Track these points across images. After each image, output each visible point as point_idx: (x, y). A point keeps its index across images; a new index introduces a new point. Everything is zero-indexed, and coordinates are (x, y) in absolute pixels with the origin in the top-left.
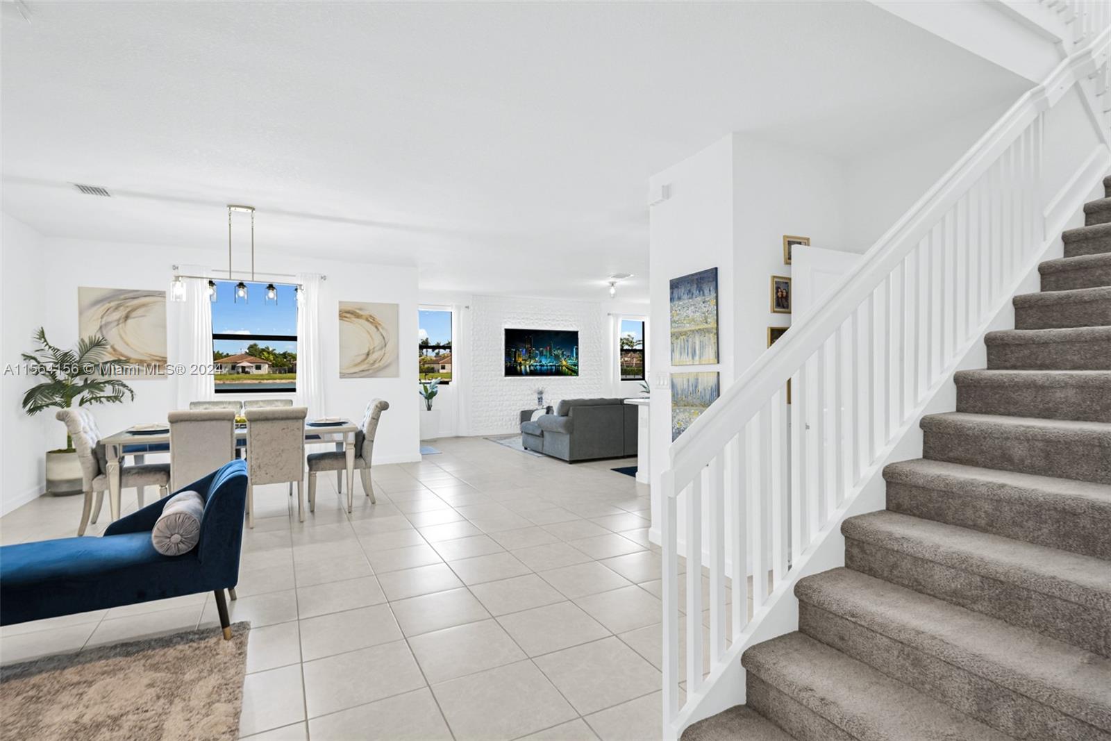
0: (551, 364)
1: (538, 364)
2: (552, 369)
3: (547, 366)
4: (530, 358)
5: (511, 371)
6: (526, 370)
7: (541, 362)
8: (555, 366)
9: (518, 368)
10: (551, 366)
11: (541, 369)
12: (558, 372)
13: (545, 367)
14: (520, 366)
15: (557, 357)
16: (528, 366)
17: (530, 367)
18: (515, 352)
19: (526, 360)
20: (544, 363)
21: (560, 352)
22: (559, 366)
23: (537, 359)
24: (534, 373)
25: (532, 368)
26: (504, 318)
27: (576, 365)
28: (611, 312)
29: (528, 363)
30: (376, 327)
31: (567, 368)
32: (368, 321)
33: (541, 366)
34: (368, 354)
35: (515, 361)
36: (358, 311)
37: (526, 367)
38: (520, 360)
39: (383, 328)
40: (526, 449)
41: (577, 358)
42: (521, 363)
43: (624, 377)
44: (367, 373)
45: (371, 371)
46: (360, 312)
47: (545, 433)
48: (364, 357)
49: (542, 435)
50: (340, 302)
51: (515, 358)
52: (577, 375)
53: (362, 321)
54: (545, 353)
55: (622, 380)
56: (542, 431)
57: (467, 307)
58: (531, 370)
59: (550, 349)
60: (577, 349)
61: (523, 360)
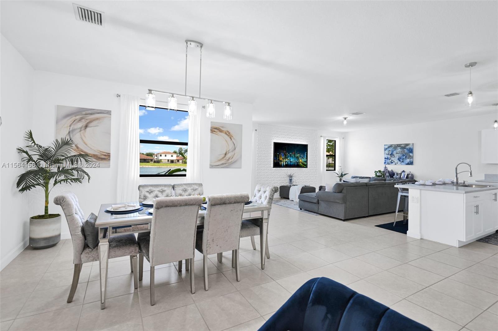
0: (295, 161)
1: (289, 161)
2: (295, 164)
3: (293, 162)
4: (286, 158)
5: (277, 164)
6: (283, 164)
7: (290, 160)
8: (297, 162)
9: (280, 163)
10: (295, 162)
11: (290, 164)
12: (297, 166)
13: (292, 163)
14: (281, 162)
15: (298, 158)
16: (284, 162)
17: (285, 162)
18: (279, 155)
19: (283, 159)
20: (292, 160)
21: (299, 155)
22: (298, 162)
23: (289, 159)
24: (287, 166)
25: (286, 163)
26: (273, 137)
27: (307, 162)
28: (322, 136)
29: (284, 160)
30: (231, 138)
31: (302, 163)
32: (226, 134)
33: (291, 162)
34: (226, 154)
35: (279, 159)
36: (221, 128)
37: (283, 163)
38: (281, 159)
39: (234, 139)
40: (301, 209)
41: (307, 158)
42: (281, 160)
43: (328, 169)
44: (225, 165)
45: (227, 164)
46: (223, 129)
47: (320, 202)
48: (223, 156)
49: (318, 203)
50: (212, 122)
51: (279, 158)
52: (307, 167)
53: (223, 134)
54: (292, 156)
55: (327, 170)
56: (318, 200)
57: (256, 130)
58: (286, 164)
59: (295, 154)
60: (307, 154)
61: (282, 159)
